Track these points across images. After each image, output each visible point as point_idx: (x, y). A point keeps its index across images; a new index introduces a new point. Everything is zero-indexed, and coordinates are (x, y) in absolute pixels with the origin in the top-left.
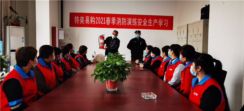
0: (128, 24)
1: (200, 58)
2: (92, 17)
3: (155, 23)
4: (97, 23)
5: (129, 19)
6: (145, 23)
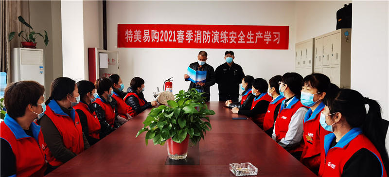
0: (214, 41)
1: (338, 98)
2: (154, 31)
3: (258, 38)
4: (163, 40)
5: (215, 33)
6: (241, 39)
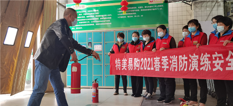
2: (136, 59)
6: (232, 64)
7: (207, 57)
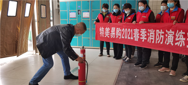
7: (182, 34)
